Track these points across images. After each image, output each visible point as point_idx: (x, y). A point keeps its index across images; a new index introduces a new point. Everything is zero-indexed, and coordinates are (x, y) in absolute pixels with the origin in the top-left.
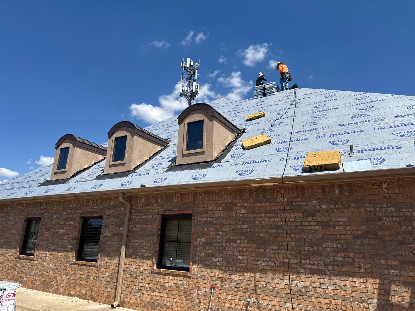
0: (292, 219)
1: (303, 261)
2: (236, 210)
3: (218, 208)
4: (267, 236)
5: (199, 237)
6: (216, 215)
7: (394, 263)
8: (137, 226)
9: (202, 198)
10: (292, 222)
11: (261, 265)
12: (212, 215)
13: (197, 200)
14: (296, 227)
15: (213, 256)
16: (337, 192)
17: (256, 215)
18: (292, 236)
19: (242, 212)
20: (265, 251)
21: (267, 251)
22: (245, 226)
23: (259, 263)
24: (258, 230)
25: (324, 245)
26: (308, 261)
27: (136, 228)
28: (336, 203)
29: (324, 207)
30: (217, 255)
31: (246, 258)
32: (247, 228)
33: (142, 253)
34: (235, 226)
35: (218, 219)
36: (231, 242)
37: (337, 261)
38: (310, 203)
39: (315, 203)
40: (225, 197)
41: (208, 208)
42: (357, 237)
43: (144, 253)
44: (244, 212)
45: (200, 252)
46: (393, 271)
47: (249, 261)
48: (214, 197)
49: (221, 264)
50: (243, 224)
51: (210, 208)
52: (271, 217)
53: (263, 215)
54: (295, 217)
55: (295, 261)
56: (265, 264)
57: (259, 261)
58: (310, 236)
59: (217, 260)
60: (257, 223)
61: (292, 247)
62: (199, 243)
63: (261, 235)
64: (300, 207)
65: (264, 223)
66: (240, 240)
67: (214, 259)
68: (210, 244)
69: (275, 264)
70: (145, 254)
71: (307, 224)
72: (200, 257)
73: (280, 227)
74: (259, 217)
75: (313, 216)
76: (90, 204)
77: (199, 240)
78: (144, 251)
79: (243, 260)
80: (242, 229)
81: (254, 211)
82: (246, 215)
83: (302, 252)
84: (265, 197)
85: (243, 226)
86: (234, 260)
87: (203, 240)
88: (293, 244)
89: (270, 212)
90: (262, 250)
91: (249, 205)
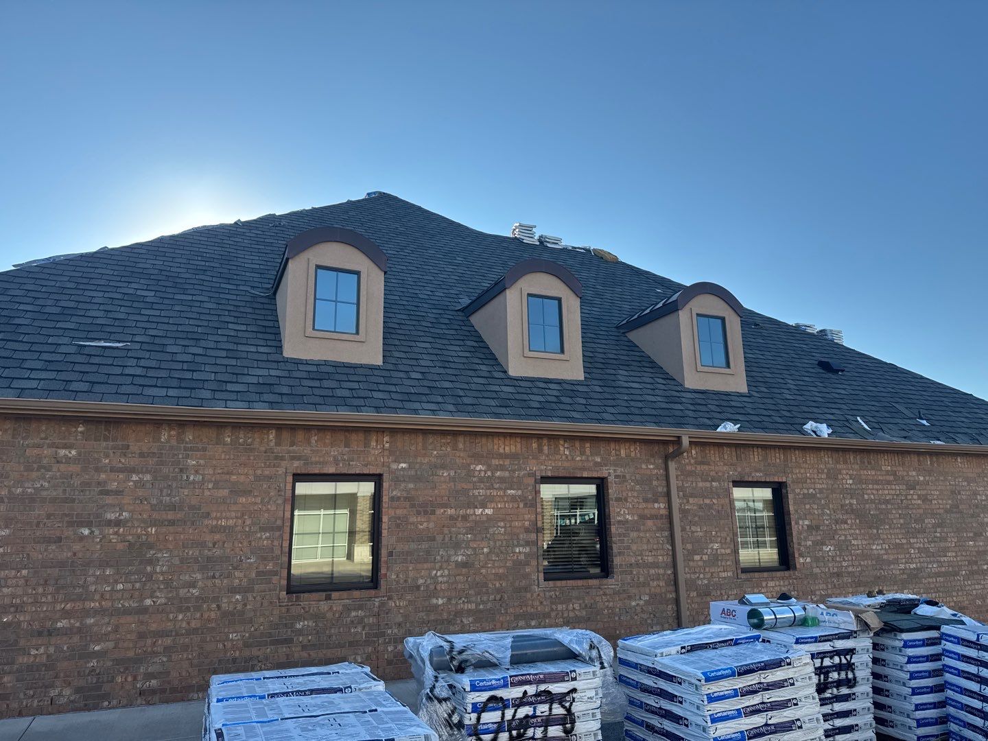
0: (898, 492)
1: (912, 541)
2: (842, 479)
3: (820, 475)
4: (878, 513)
5: (800, 518)
6: (818, 486)
7: (971, 535)
8: (691, 500)
9: (796, 459)
10: (897, 495)
11: (876, 549)
12: (813, 486)
13: (789, 461)
14: (902, 500)
15: (823, 544)
16: (929, 463)
17: (864, 486)
18: (900, 512)
19: (848, 482)
20: (877, 532)
21: (879, 532)
22: (855, 502)
23: (874, 547)
24: (867, 506)
25: (926, 521)
26: (916, 540)
27: (691, 504)
28: (930, 476)
29: (921, 478)
30: (827, 542)
31: (860, 543)
32: (857, 504)
33: (712, 549)
34: (843, 501)
35: (821, 491)
36: (842, 523)
37: (937, 537)
38: (910, 473)
39: (914, 473)
40: (826, 459)
41: (806, 474)
42: (947, 511)
43: (717, 550)
44: (851, 482)
45: (806, 539)
46: (971, 543)
47: (864, 546)
48: (812, 458)
49: (834, 554)
50: (851, 498)
51: (808, 475)
52: (877, 490)
53: (870, 486)
54: (900, 490)
55: (904, 541)
56: (880, 547)
57: (874, 544)
58: (914, 511)
59: (828, 549)
60: (866, 497)
61: (901, 525)
62: (803, 527)
63: (872, 513)
64: (903, 477)
65: (872, 497)
66: (851, 519)
67: (824, 548)
68: (817, 528)
69: (889, 546)
70: (719, 550)
71: (909, 497)
72: (806, 547)
73: (887, 502)
74: (867, 489)
75: (914, 488)
76: (562, 449)
77: (801, 522)
78: (716, 546)
79: (858, 545)
80: (851, 504)
81: (861, 482)
82: (854, 487)
83: (910, 530)
84: (869, 463)
85: (851, 501)
86: (848, 546)
87: (807, 522)
88: (902, 521)
89: (877, 482)
90: (875, 531)
91: (855, 473)
